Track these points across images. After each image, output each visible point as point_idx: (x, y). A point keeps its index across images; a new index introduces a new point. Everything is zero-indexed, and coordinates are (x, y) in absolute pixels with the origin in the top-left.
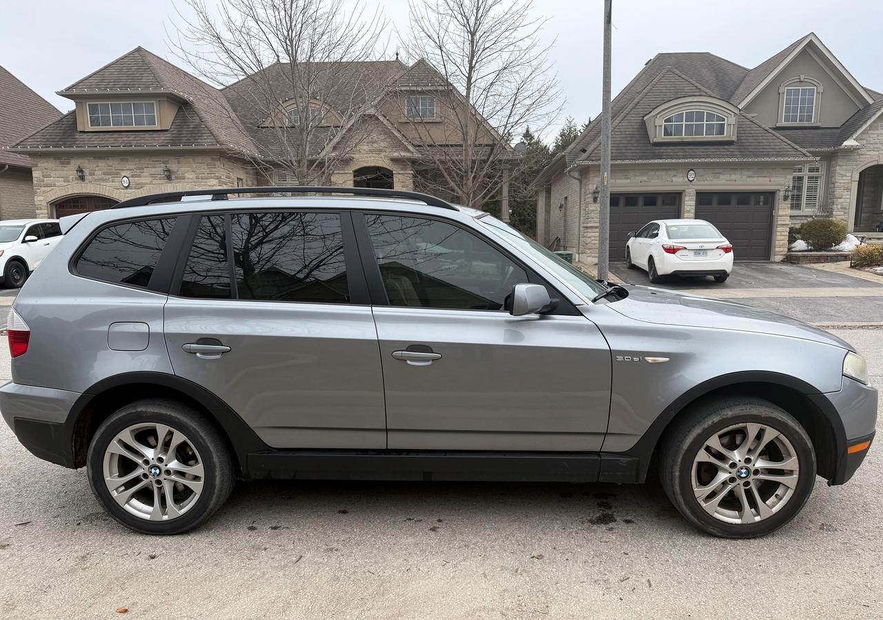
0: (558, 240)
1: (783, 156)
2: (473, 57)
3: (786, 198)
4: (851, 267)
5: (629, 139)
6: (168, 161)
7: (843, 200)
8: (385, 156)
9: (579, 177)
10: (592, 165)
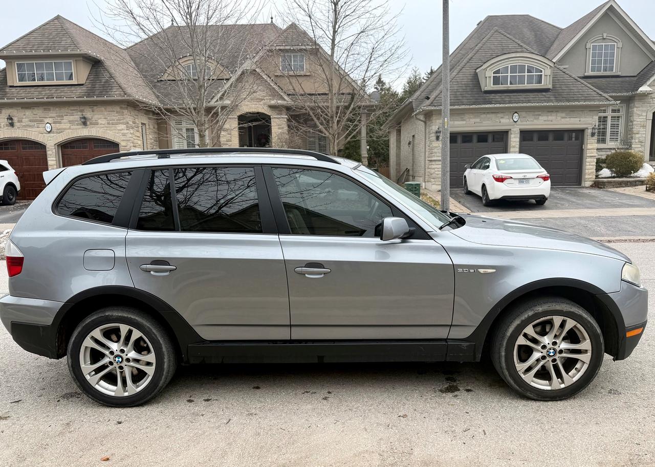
0: (408, 170)
1: (590, 100)
2: (336, 23)
3: (593, 134)
4: (647, 190)
5: (464, 88)
6: (83, 110)
7: (639, 135)
8: (264, 104)
9: (424, 120)
10: (435, 110)
